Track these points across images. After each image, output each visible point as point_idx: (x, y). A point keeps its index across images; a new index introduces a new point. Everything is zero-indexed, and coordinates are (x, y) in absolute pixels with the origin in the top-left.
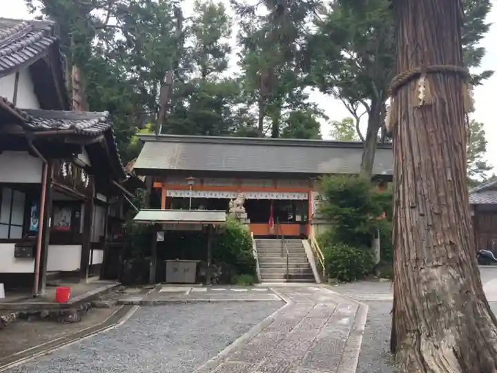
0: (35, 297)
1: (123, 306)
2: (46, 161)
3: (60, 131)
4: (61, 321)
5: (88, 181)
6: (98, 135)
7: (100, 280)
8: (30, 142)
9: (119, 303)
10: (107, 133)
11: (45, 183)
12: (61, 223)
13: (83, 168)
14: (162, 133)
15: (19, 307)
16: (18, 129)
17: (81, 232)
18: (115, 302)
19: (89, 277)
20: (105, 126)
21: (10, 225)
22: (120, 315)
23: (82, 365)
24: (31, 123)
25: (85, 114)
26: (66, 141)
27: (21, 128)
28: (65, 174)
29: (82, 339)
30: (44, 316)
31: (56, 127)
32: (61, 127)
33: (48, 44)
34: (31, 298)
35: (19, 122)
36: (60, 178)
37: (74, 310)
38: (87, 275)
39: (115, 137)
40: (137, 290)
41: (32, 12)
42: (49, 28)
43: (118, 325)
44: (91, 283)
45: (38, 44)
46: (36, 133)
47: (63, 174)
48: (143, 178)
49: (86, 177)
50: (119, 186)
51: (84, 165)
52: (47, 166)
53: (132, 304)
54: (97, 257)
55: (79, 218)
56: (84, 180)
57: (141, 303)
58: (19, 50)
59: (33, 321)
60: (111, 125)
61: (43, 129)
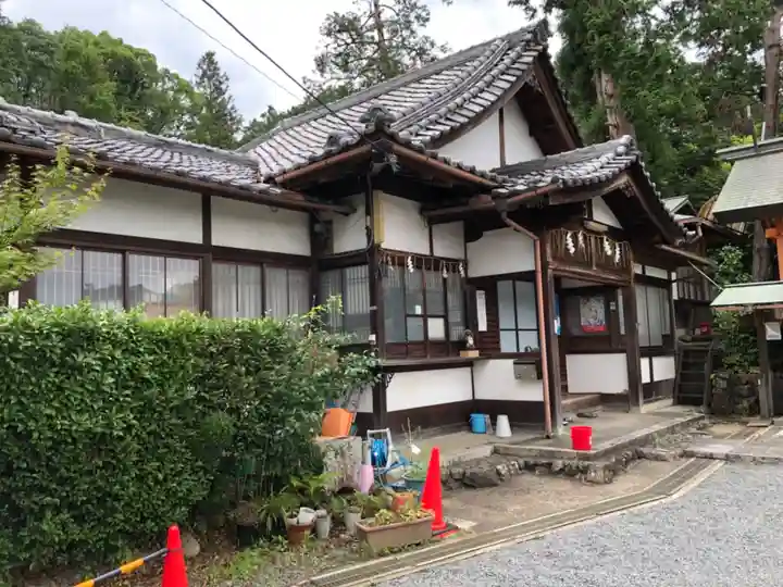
0: (548, 437)
1: (692, 459)
2: (536, 238)
3: (539, 191)
4: (580, 479)
5: (618, 252)
6: (615, 176)
7: (674, 404)
8: (504, 215)
9: (686, 455)
10: (633, 169)
11: (539, 269)
12: (592, 321)
13: (606, 233)
14: (766, 139)
15: (525, 453)
16: (486, 201)
17: (623, 332)
18: (679, 451)
19: (645, 403)
20: (625, 161)
21: (517, 330)
22: (680, 479)
23: (572, 571)
24: (503, 187)
25: (594, 150)
26: (551, 203)
27: (489, 198)
28: (572, 250)
29: (599, 518)
30: (557, 469)
31: (531, 185)
32: (541, 184)
33: (530, 59)
34: (543, 438)
35: (486, 190)
36: (563, 257)
37: (600, 464)
38: (641, 401)
39: (648, 174)
40: (735, 429)
41: (533, 16)
42: (529, 36)
43: (669, 499)
44: (649, 413)
45: (516, 66)
46: (509, 200)
47: (568, 250)
48: (740, 227)
49: (613, 248)
50: (677, 251)
51: (605, 229)
52: (538, 243)
53: (711, 457)
54: (662, 369)
55: (616, 312)
56: (609, 253)
57: (727, 458)
58: (489, 84)
59: (542, 475)
60: (638, 156)
61: (517, 193)
